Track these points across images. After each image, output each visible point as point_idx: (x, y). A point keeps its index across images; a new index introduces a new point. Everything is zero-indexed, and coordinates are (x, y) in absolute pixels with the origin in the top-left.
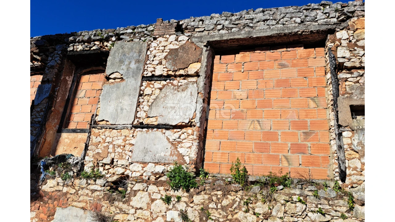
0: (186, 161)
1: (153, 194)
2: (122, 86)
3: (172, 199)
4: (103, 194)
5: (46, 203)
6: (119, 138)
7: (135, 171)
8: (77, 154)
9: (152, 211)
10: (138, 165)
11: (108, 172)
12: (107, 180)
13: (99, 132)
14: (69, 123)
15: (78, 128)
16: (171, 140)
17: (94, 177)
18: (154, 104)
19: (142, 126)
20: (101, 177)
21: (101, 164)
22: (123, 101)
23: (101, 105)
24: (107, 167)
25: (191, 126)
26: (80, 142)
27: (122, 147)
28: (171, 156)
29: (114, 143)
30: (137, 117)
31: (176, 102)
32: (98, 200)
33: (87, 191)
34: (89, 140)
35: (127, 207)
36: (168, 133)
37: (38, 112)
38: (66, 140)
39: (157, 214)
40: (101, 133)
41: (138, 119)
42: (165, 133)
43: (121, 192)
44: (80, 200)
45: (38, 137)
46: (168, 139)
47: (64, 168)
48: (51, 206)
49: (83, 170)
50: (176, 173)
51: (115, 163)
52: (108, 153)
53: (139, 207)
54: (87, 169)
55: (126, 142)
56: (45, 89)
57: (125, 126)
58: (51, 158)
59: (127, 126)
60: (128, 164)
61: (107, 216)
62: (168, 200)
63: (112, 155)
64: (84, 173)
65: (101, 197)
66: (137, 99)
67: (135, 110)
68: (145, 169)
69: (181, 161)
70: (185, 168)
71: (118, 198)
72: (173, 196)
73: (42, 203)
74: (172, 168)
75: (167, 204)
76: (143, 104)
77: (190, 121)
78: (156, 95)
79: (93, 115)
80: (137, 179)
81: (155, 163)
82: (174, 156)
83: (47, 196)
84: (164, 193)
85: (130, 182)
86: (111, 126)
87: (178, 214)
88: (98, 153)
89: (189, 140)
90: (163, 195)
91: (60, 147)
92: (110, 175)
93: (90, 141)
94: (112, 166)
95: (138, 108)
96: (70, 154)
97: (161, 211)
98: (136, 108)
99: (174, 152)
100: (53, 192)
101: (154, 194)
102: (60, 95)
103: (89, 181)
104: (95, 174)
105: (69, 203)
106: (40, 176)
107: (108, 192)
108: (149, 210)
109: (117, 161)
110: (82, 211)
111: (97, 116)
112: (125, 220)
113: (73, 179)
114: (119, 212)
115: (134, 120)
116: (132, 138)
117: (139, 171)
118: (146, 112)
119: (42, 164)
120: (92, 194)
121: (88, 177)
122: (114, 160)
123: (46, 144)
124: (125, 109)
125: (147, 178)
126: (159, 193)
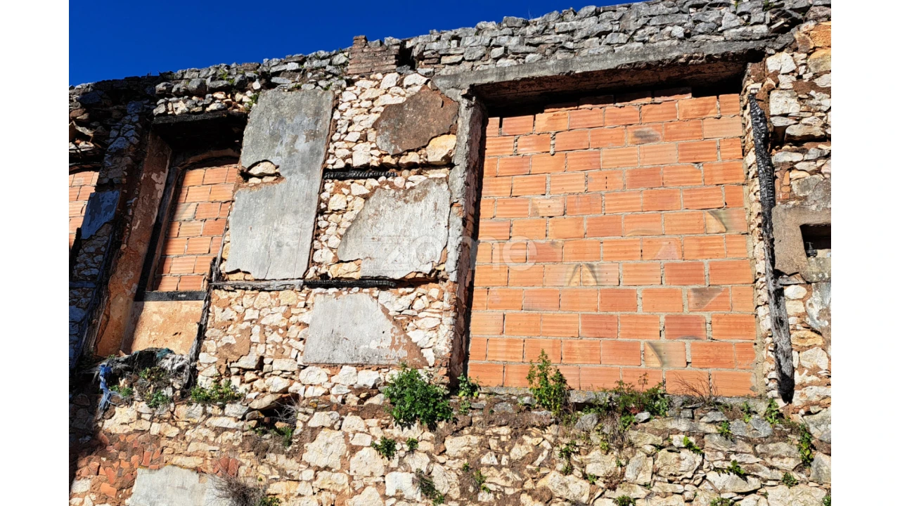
0: (428, 360)
1: (354, 434)
2: (278, 193)
3: (398, 447)
4: (240, 438)
5: (113, 459)
6: (274, 309)
7: (313, 383)
8: (181, 349)
9: (352, 473)
10: (319, 370)
11: (252, 389)
12: (251, 405)
13: (230, 298)
14: (161, 278)
15: (181, 289)
16: (392, 313)
17: (221, 398)
18: (351, 232)
19: (325, 282)
20: (235, 399)
21: (236, 370)
22: (281, 227)
23: (231, 236)
24: (249, 376)
25: (436, 280)
26: (187, 321)
27: (281, 331)
28: (393, 350)
29: (263, 322)
30: (313, 261)
31: (402, 225)
32: (231, 451)
33: (205, 432)
34: (208, 316)
35: (297, 466)
36: (385, 296)
37: (90, 254)
38: (156, 318)
39: (365, 479)
40: (233, 300)
41: (316, 267)
42: (377, 298)
43: (281, 433)
44: (189, 450)
45: (91, 312)
46: (385, 311)
47: (153, 380)
48: (125, 465)
49: (196, 382)
50: (406, 388)
51: (266, 368)
52: (251, 344)
53: (322, 466)
54: (204, 382)
55: (291, 319)
56: (106, 204)
57: (286, 282)
58: (122, 359)
59: (291, 282)
60: (295, 368)
61: (251, 486)
62: (387, 448)
63: (260, 350)
64: (196, 390)
65: (236, 444)
66: (313, 220)
67: (308, 246)
68: (334, 379)
69: (415, 359)
70: (425, 377)
71: (275, 446)
72: (399, 438)
73: (104, 459)
74: (396, 377)
75: (386, 458)
76: (327, 231)
77: (435, 269)
78: (356, 211)
79: (215, 260)
80: (317, 403)
81: (356, 365)
82: (401, 349)
83: (117, 445)
84: (378, 434)
85: (301, 410)
86: (255, 284)
87: (411, 480)
88: (228, 345)
89: (433, 313)
90: (377, 438)
91: (143, 334)
92: (257, 393)
93: (210, 319)
94: (260, 374)
95: (315, 242)
96: (165, 347)
97: (372, 473)
98: (310, 241)
99: (399, 339)
100: (128, 434)
101: (357, 435)
102: (138, 215)
103: (209, 409)
104: (223, 393)
105: (166, 458)
106: (98, 398)
107: (252, 433)
108: (347, 471)
109: (271, 363)
110: (196, 476)
111: (224, 263)
112: (292, 495)
113: (172, 405)
114: (278, 477)
115: (308, 269)
116: (305, 310)
117: (320, 385)
118: (335, 251)
119: (101, 373)
120: (216, 437)
121: (207, 400)
122: (265, 361)
123: (109, 328)
124: (287, 245)
125: (340, 399)
126: (368, 433)
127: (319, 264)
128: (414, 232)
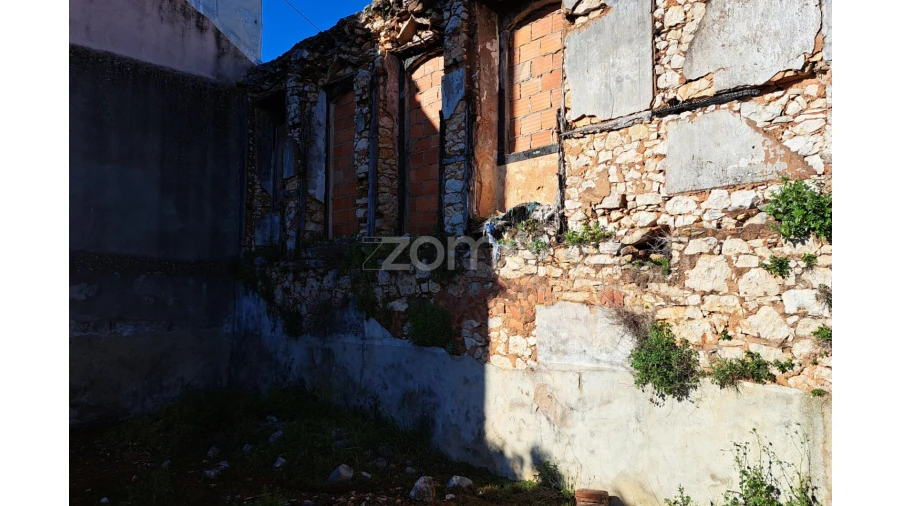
0: (815, 168)
1: (738, 257)
2: (608, 26)
3: (792, 264)
4: (619, 272)
5: (514, 299)
6: (627, 147)
7: (681, 212)
8: (546, 201)
9: (742, 294)
10: (685, 199)
11: (620, 226)
12: (622, 241)
13: (581, 145)
14: (515, 140)
15: (534, 147)
16: (760, 125)
17: (593, 239)
18: (696, 45)
19: (675, 107)
20: (607, 237)
21: (601, 211)
22: (617, 61)
23: (570, 84)
24: (615, 215)
25: (812, 75)
26: (545, 175)
27: (638, 167)
28: (769, 164)
29: (618, 161)
30: (658, 89)
31: (758, 20)
32: (613, 284)
33: (586, 270)
34: (564, 166)
35: (681, 292)
36: (748, 107)
37: (454, 132)
38: (519, 177)
39: (758, 300)
40: (584, 146)
41: (662, 94)
42: (739, 111)
43: (658, 263)
44: (575, 287)
45: (467, 181)
46: (751, 123)
47: (530, 231)
48: (525, 304)
49: (567, 228)
50: (791, 202)
51: (630, 204)
52: (611, 184)
53: (708, 290)
54: (574, 226)
55: (646, 153)
56: (456, 83)
57: (634, 116)
58: (501, 217)
59: (639, 116)
60: (660, 201)
61: (639, 313)
62: (780, 267)
63: (621, 188)
64: (569, 234)
65: (617, 277)
66: (650, 45)
67: (650, 73)
68: (704, 206)
69: (798, 170)
70: (813, 187)
71: (655, 277)
72: (792, 256)
73: (507, 300)
74: (778, 193)
75: (780, 278)
76: (668, 52)
77: (809, 62)
78: (698, 20)
79: (559, 111)
80: (690, 231)
81: (727, 187)
82: (778, 161)
83: (514, 287)
84: (767, 255)
85: (674, 239)
86: (603, 125)
87: (814, 297)
88: (589, 189)
89: (814, 113)
90: (764, 259)
91: (511, 193)
92: (626, 230)
93: (567, 168)
94: (625, 211)
95: (657, 67)
96: (532, 201)
97: (766, 294)
98: (651, 67)
99: (774, 151)
100: (521, 278)
101: (741, 257)
102: (484, 87)
103: (585, 250)
104: (594, 234)
105: (556, 295)
106: (490, 251)
107: (629, 266)
108: (736, 293)
109: (634, 200)
110: (586, 309)
111: (569, 112)
112: (682, 319)
113: (551, 250)
114: (664, 303)
115: (654, 97)
116: (658, 141)
117: (690, 213)
118: (680, 71)
119: (488, 230)
120: (597, 272)
121: (581, 242)
122: (628, 198)
123: (484, 192)
124: (627, 78)
125: (714, 224)
126: (754, 254)
127: (665, 90)
128: (775, 24)
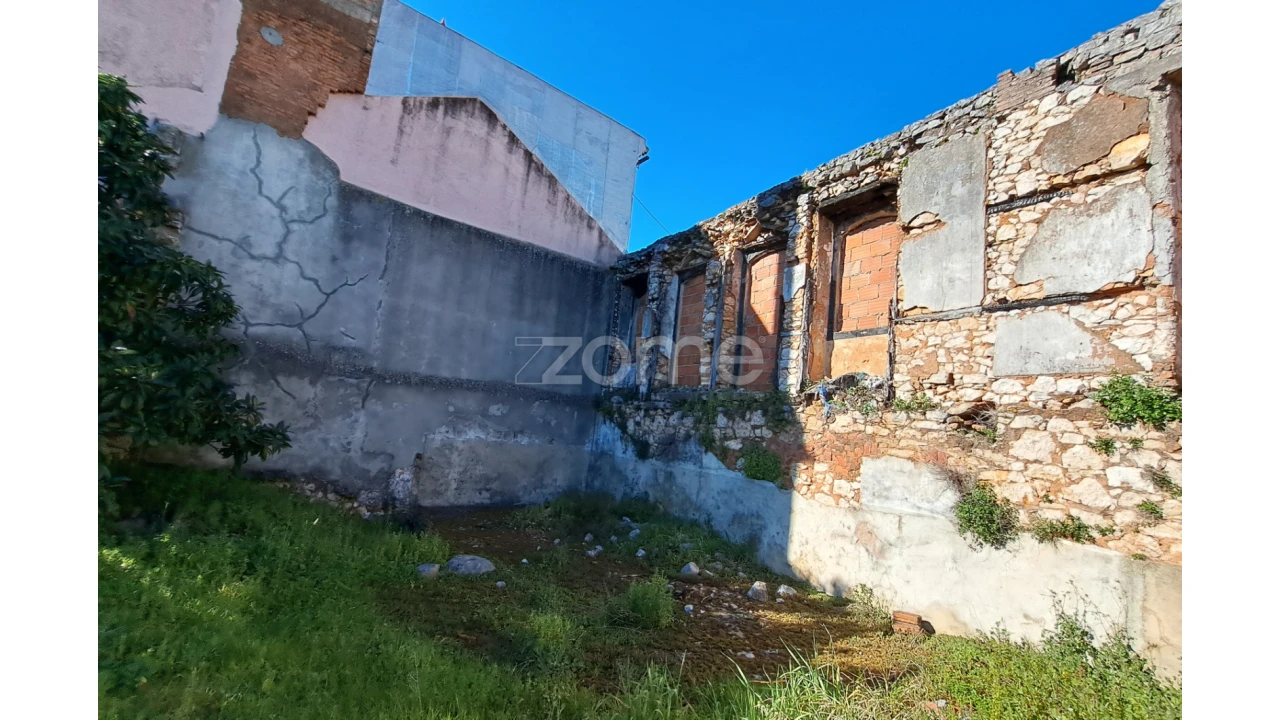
0: (1143, 365)
1: (1063, 434)
2: (942, 238)
3: (1117, 445)
4: (944, 436)
5: (841, 450)
6: (955, 335)
7: (1007, 392)
8: (874, 373)
9: (1065, 466)
10: (1012, 381)
11: (946, 399)
12: (948, 412)
13: (911, 330)
16: (1088, 325)
17: (920, 407)
18: (1027, 257)
19: (1004, 305)
20: (933, 407)
21: (929, 385)
22: (950, 265)
23: (904, 279)
24: (941, 389)
25: (1142, 287)
26: (871, 351)
27: (966, 351)
28: (1097, 359)
29: (947, 345)
30: (988, 289)
32: (937, 446)
33: (912, 432)
34: (895, 346)
35: (1005, 458)
36: (1076, 311)
37: (792, 312)
39: (1082, 471)
40: (914, 331)
41: (993, 294)
42: (1068, 313)
43: (982, 433)
44: (901, 446)
46: (1080, 324)
47: (859, 395)
48: (851, 455)
49: (896, 396)
50: (1120, 392)
51: (956, 382)
52: (939, 364)
53: (1031, 459)
54: (902, 395)
55: (975, 341)
57: (964, 310)
58: (831, 382)
59: (970, 310)
60: (986, 381)
61: (962, 472)
62: (1106, 446)
63: (949, 368)
64: (897, 401)
65: (942, 441)
66: (982, 254)
67: (982, 277)
68: (1030, 388)
69: (1126, 365)
70: (1139, 381)
71: (978, 444)
72: (1118, 438)
73: (834, 450)
74: (1105, 383)
75: (1105, 455)
76: (999, 261)
77: (1140, 276)
78: (1029, 237)
79: (891, 301)
80: (1016, 408)
81: (1054, 375)
82: (1106, 357)
83: (842, 440)
84: (1091, 433)
85: (999, 414)
86: (933, 316)
87: (1140, 474)
88: (918, 366)
89: (1144, 319)
90: (1089, 438)
92: (952, 403)
93: (897, 348)
94: (952, 387)
95: (988, 272)
96: (861, 372)
97: (1089, 467)
98: (983, 272)
99: (1103, 348)
100: (849, 433)
101: (1066, 435)
103: (912, 415)
105: (882, 451)
106: (822, 409)
107: (955, 433)
108: (1060, 464)
109: (961, 378)
110: (911, 464)
111: (902, 303)
112: (1004, 481)
113: (880, 413)
114: (987, 466)
115: (984, 297)
116: (987, 332)
117: (1016, 393)
118: (1010, 277)
119: (820, 392)
120: (922, 436)
122: (955, 377)
124: (960, 279)
125: (1040, 405)
126: (1079, 433)
127: (996, 291)
128: (1106, 244)
